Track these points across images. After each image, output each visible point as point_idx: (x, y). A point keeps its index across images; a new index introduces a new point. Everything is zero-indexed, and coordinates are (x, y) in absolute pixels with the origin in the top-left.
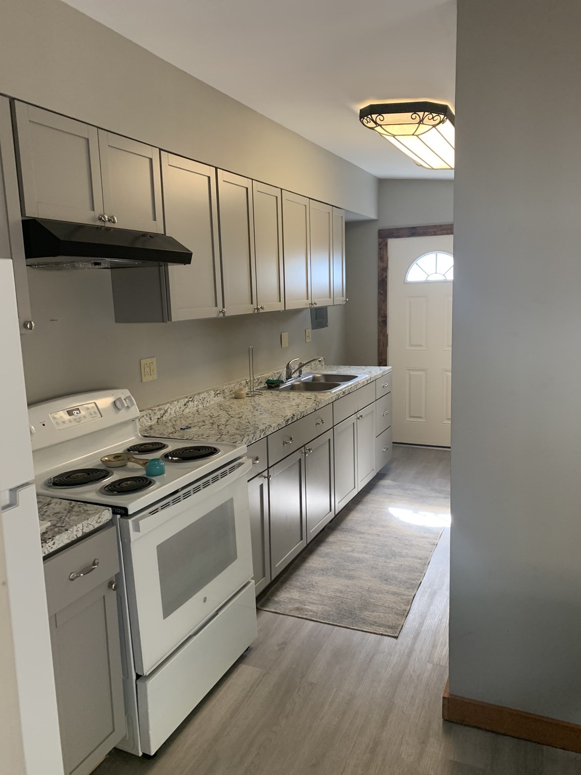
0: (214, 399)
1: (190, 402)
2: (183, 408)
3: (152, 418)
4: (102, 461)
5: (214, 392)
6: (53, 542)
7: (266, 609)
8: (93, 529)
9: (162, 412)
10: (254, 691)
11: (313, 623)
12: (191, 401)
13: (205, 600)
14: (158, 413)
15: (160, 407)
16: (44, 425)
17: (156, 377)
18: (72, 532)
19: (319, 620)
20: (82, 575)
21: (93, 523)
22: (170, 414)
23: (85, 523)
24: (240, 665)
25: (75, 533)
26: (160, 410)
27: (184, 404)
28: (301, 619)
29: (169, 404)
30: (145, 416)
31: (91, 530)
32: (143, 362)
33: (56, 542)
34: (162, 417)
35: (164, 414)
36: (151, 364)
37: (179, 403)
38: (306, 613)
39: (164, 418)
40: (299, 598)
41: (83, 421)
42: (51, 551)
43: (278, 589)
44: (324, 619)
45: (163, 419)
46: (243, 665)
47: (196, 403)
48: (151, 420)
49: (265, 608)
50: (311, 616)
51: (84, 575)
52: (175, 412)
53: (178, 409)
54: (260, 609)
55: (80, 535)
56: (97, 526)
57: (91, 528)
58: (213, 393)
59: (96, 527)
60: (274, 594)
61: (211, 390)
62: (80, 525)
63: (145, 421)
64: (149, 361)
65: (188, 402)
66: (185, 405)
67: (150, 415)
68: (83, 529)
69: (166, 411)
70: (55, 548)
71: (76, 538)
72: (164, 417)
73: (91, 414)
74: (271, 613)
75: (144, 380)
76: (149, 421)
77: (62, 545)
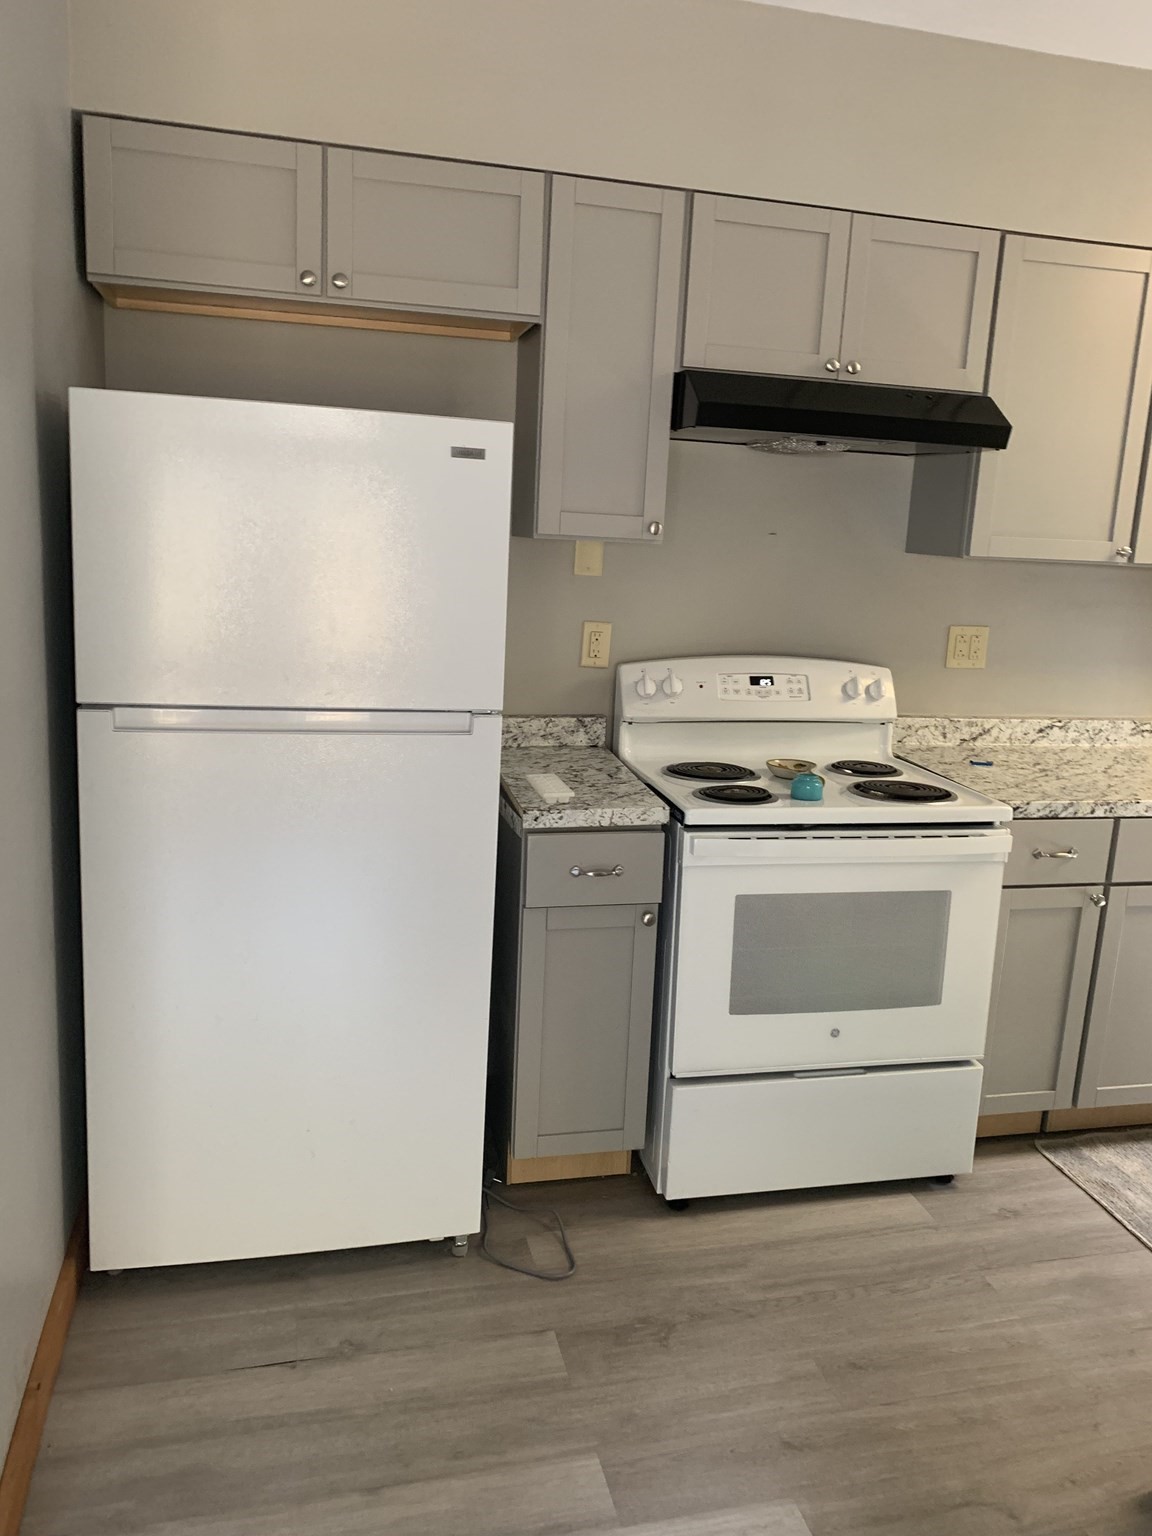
0: (1130, 739)
1: (1055, 729)
2: (1033, 735)
3: (948, 735)
4: (768, 763)
5: (1133, 726)
6: (560, 815)
7: (1052, 1158)
8: (630, 824)
9: (976, 730)
10: (887, 1234)
11: (1111, 1219)
12: (1061, 728)
13: (835, 1033)
14: (966, 730)
15: (974, 720)
16: (701, 686)
17: (981, 664)
18: (593, 814)
19: (1125, 1223)
20: (591, 874)
21: (631, 815)
22: (997, 739)
23: (617, 811)
24: (909, 1194)
25: (598, 818)
26: (970, 725)
27: (1038, 728)
28: (1093, 1202)
29: (997, 720)
30: (933, 729)
31: (626, 824)
32: (955, 631)
33: (565, 817)
34: (975, 739)
35: (981, 735)
36: (974, 638)
37: (1026, 725)
38: (1115, 1200)
39: (979, 743)
40: (1132, 1176)
41: (773, 697)
42: (555, 826)
43: (1107, 1142)
44: (1139, 1226)
45: (976, 743)
46: (912, 1197)
47: (1072, 735)
48: (945, 737)
49: (1050, 1152)
50: (1119, 1210)
51: (596, 875)
52: (1010, 739)
53: (1020, 735)
54: (1037, 1150)
55: (605, 823)
56: (637, 823)
57: (627, 822)
58: (1128, 726)
59: (635, 824)
60: (1091, 1144)
61: (1128, 719)
62: (609, 811)
63: (930, 736)
64: (970, 631)
65: (1052, 727)
66: (1041, 731)
67: (944, 728)
68: (611, 818)
69: (987, 732)
70: (561, 824)
71: (598, 824)
72: (979, 740)
73: (791, 691)
74: (1051, 1166)
75: (952, 663)
76: (941, 738)
77: (573, 825)
